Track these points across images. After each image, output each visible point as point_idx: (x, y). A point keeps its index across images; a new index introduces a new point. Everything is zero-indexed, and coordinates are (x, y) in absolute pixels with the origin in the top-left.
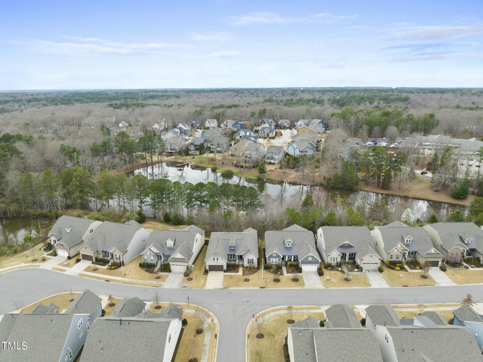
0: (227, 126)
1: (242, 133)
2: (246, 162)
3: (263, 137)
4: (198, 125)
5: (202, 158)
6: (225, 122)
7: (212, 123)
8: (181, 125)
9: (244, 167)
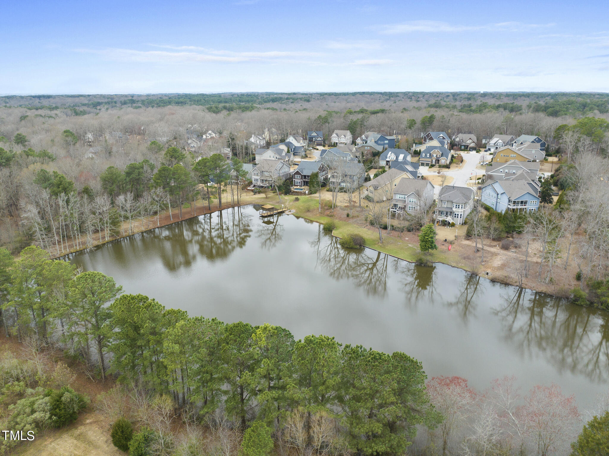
0: (366, 143)
1: (391, 156)
2: (393, 216)
3: (427, 165)
4: (319, 139)
5: (312, 200)
6: (363, 136)
7: (343, 136)
8: (291, 139)
9: (389, 228)
